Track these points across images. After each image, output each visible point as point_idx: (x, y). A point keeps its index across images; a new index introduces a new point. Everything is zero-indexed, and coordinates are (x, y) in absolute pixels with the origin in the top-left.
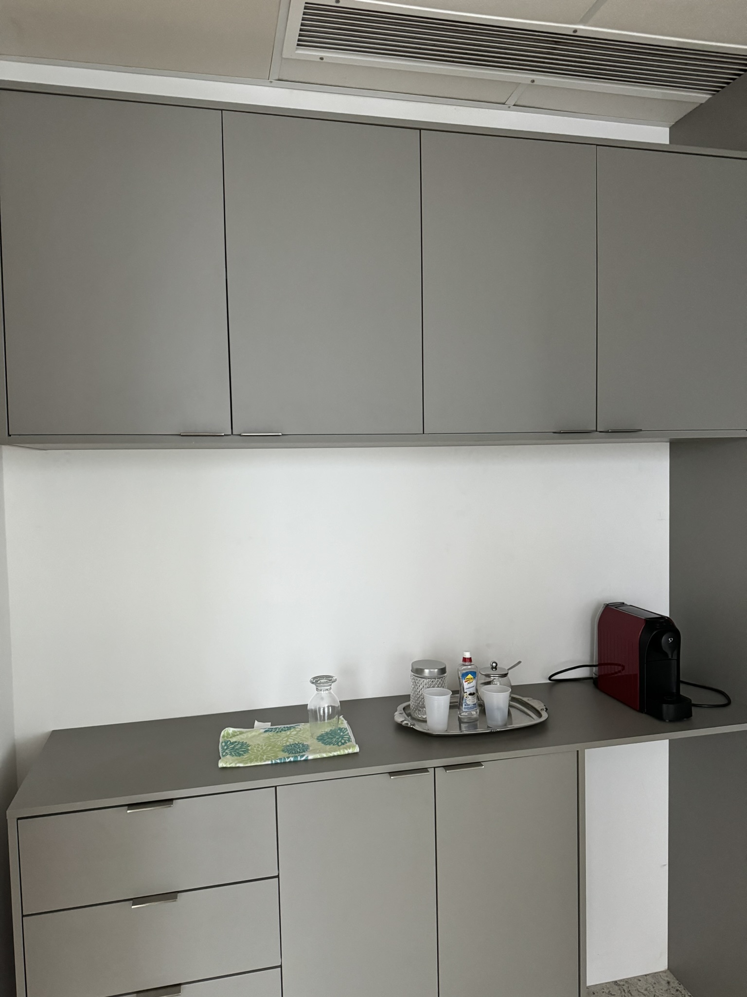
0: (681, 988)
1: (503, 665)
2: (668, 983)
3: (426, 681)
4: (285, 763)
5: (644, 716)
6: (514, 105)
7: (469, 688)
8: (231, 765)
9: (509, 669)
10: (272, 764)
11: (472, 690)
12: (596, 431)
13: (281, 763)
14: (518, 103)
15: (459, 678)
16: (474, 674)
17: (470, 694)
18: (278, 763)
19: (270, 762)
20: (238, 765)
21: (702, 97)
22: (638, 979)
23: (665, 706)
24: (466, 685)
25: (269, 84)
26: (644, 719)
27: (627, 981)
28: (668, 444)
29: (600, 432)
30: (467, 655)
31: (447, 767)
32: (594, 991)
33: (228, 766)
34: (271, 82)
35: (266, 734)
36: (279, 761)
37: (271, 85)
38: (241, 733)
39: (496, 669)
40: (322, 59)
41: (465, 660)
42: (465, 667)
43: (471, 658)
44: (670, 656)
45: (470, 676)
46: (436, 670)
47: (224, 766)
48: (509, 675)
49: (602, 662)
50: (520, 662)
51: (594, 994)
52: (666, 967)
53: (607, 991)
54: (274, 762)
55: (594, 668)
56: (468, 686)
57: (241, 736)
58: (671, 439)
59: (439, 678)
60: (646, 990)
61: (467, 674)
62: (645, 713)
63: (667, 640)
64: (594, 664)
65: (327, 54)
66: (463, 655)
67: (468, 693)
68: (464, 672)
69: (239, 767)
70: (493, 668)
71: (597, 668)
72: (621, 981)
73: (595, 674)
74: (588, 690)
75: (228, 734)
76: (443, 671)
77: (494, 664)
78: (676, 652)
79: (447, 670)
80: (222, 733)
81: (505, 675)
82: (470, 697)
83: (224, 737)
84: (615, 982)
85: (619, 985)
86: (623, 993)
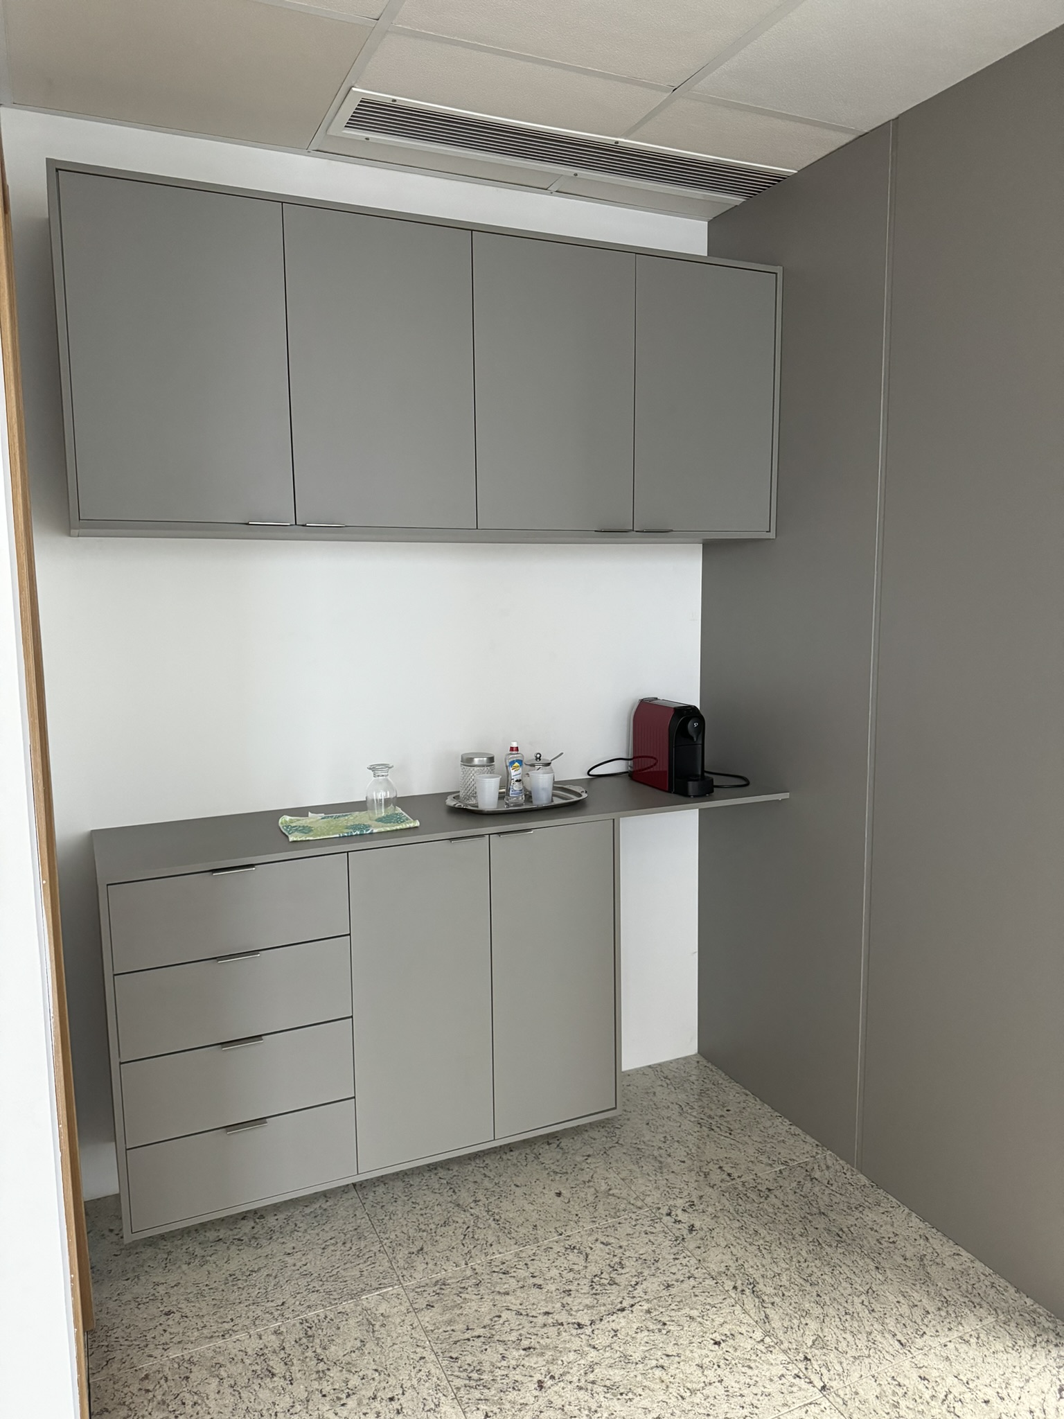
0: (709, 1065)
1: (546, 757)
2: (698, 1062)
3: (476, 769)
4: (352, 836)
5: (673, 795)
6: (556, 191)
7: (516, 775)
8: (301, 839)
9: (552, 760)
10: (340, 837)
11: (518, 777)
12: (633, 530)
13: (348, 836)
14: (560, 190)
15: (507, 767)
16: (520, 762)
17: (517, 781)
18: (345, 836)
19: (338, 836)
20: (307, 839)
21: (738, 200)
22: (671, 1062)
23: (690, 784)
24: (513, 772)
25: (307, 154)
26: (673, 797)
27: (660, 1065)
28: (701, 545)
29: (637, 531)
30: (514, 745)
31: (499, 834)
32: (628, 1074)
33: (299, 839)
34: (309, 152)
35: (323, 820)
36: (346, 835)
37: (309, 154)
38: (298, 820)
39: (540, 760)
40: (367, 139)
41: (512, 749)
42: (511, 756)
43: (517, 748)
44: (695, 739)
45: (517, 764)
46: (485, 759)
47: (295, 839)
48: (551, 765)
49: (637, 755)
50: (562, 754)
51: (629, 1075)
52: (697, 1051)
53: (642, 1073)
54: (341, 835)
55: (629, 761)
56: (515, 773)
57: (300, 822)
58: (704, 540)
59: (489, 766)
60: (677, 1068)
61: (513, 763)
62: (674, 793)
63: (693, 725)
64: (630, 758)
65: (373, 136)
66: (511, 744)
67: (515, 780)
68: (512, 760)
69: (308, 840)
70: (537, 759)
71: (632, 761)
72: (654, 1065)
73: (631, 767)
74: (624, 782)
75: (286, 821)
76: (491, 759)
77: (538, 756)
78: (700, 736)
79: (495, 760)
80: (280, 821)
81: (549, 764)
82: (517, 783)
83: (282, 823)
84: (650, 1066)
85: (652, 1068)
86: (656, 1073)
